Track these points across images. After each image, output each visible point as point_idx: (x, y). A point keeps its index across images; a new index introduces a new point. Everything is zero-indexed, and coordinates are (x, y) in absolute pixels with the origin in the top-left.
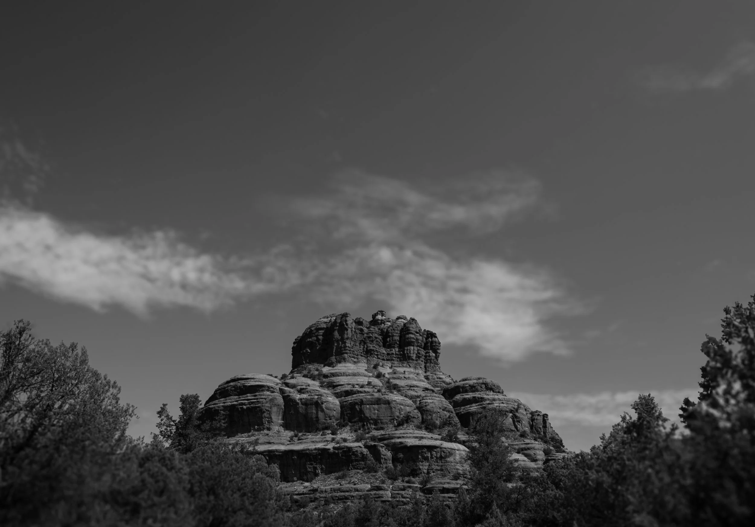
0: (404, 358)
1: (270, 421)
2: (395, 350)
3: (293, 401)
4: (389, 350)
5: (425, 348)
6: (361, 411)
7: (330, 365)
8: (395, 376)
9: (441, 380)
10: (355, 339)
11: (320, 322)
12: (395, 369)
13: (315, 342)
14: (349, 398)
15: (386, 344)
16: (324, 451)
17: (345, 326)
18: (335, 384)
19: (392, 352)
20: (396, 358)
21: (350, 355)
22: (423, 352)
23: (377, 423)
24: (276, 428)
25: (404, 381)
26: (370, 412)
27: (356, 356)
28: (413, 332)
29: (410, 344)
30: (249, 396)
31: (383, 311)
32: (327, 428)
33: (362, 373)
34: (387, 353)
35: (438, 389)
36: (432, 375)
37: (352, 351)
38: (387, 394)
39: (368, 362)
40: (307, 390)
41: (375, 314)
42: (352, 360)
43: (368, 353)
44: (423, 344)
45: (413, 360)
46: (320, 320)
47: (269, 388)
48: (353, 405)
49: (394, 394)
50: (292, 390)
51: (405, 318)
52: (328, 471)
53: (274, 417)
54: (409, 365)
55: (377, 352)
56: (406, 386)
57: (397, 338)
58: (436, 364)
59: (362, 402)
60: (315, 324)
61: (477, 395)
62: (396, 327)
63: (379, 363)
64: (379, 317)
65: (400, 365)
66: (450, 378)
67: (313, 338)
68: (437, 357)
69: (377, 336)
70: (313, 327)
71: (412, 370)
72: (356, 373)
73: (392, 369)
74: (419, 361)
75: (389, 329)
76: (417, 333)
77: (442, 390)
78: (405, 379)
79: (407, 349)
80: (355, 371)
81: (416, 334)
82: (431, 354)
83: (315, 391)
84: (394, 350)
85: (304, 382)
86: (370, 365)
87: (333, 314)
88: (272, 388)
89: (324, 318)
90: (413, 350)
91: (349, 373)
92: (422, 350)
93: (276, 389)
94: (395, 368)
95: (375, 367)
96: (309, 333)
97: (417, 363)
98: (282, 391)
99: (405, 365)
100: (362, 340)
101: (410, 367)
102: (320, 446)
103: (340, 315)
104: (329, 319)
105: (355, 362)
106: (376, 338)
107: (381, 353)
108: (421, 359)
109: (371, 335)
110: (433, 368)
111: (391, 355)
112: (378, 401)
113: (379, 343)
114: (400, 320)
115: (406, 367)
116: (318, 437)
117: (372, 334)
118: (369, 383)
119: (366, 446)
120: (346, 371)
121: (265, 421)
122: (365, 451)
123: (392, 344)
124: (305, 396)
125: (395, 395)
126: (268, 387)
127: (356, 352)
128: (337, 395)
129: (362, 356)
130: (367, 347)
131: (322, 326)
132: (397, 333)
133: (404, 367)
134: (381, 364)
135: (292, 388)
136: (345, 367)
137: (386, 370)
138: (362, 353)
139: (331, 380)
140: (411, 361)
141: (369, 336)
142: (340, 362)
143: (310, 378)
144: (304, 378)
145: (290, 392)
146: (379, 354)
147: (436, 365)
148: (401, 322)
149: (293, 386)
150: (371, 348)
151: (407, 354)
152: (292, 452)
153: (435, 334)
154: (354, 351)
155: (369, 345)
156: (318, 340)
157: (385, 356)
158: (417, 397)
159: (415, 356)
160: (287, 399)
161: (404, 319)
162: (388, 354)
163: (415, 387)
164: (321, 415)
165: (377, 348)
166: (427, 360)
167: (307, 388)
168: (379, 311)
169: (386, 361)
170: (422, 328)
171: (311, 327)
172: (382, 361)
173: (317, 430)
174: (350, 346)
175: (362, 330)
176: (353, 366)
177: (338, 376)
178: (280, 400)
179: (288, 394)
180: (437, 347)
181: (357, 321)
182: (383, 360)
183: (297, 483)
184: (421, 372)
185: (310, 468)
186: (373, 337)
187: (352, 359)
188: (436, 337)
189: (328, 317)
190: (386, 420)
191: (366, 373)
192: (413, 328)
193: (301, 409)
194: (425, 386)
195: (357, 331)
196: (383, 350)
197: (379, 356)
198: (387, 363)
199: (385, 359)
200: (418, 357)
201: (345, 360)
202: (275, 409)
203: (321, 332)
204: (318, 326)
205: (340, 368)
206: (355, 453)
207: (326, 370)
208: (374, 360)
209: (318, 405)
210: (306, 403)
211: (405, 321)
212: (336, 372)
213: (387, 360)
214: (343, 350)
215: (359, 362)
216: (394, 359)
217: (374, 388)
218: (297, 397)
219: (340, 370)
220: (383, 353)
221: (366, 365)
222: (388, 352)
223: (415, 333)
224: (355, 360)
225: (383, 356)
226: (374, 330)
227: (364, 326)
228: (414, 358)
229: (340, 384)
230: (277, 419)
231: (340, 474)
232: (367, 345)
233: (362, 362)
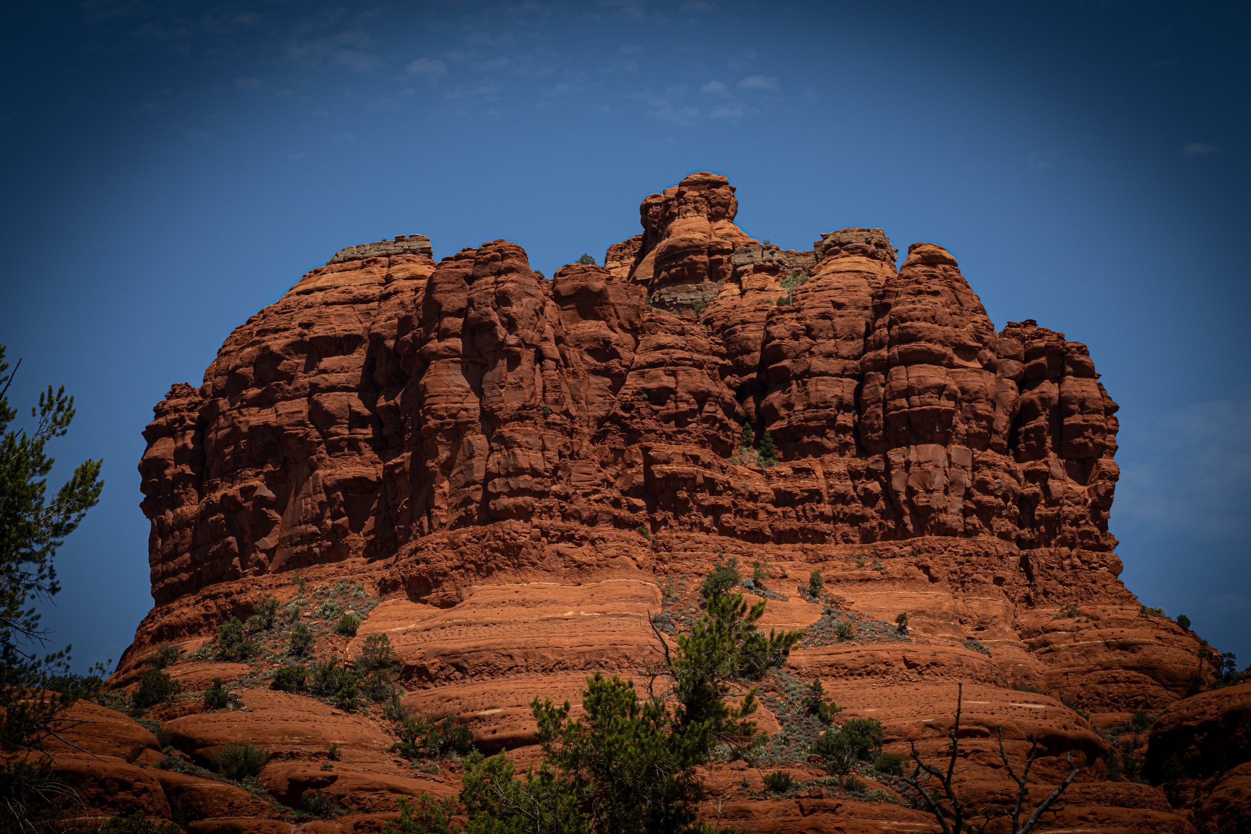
0: (892, 521)
2: (829, 471)
4: (786, 469)
5: (1020, 445)
8: (845, 653)
9: (1130, 658)
10: (566, 413)
11: (319, 296)
12: (836, 602)
13: (300, 431)
15: (769, 434)
17: (502, 332)
18: (483, 732)
19: (807, 483)
20: (835, 519)
21: (547, 522)
22: (1005, 474)
25: (910, 689)
27: (583, 530)
28: (938, 348)
29: (926, 426)
31: (718, 184)
33: (641, 648)
34: (777, 491)
35: (1117, 716)
36: (1070, 622)
37: (557, 495)
38: (832, 802)
39: (663, 562)
40: (333, 789)
41: (666, 204)
42: (560, 554)
43: (657, 500)
44: (1002, 420)
45: (945, 530)
46: (322, 281)
49: (871, 800)
50: (240, 791)
51: (880, 246)
54: (926, 569)
55: (713, 492)
56: (929, 732)
57: (838, 389)
58: (1093, 548)
60: (286, 310)
62: (824, 316)
63: (734, 562)
65: (868, 572)
66: (1187, 640)
67: (284, 407)
68: (1097, 503)
69: (707, 384)
70: (276, 331)
71: (946, 599)
72: (601, 653)
73: (821, 605)
74: (983, 537)
75: (778, 330)
76: (966, 352)
77: (1140, 722)
78: (914, 676)
79: (908, 464)
80: (600, 640)
81: (957, 360)
82: (1055, 486)
83: (389, 795)
84: (819, 470)
85: (301, 734)
86: (677, 579)
87: (399, 239)
88: (125, 786)
89: (343, 262)
90: (941, 468)
91: (559, 649)
92: (1001, 460)
93: (145, 790)
94: (836, 592)
96: (248, 372)
97: (971, 548)
99: (895, 567)
100: (614, 418)
101: (933, 579)
103: (458, 257)
104: (378, 272)
105: (580, 566)
106: (702, 397)
107: (737, 494)
108: (996, 522)
109: (668, 382)
110: (1076, 576)
111: (802, 501)
113: (725, 427)
114: (845, 262)
115: (907, 579)
117: (674, 374)
120: (541, 640)
123: (809, 431)
125: (877, 809)
126: (100, 781)
127: (580, 504)
129: (619, 523)
130: (650, 462)
131: (339, 328)
132: (829, 355)
133: (892, 580)
134: (745, 570)
135: (238, 777)
136: (523, 604)
138: (616, 503)
139: (449, 707)
140: (931, 539)
141: (653, 385)
142: (485, 571)
143: (319, 693)
144: (281, 694)
145: (234, 809)
146: (725, 500)
147: (1095, 556)
148: (855, 273)
150: (673, 468)
151: (910, 492)
153: (1082, 350)
154: (566, 497)
155: (661, 449)
157: (762, 515)
158: (1004, 802)
159: (957, 503)
161: (872, 256)
162: (783, 498)
163: (984, 735)
165: (708, 466)
166: (1034, 527)
167: (334, 779)
168: (694, 184)
169: (769, 546)
170: (992, 317)
171: (263, 332)
172: (746, 546)
174: (540, 466)
175: (604, 349)
176: (573, 592)
177: (494, 672)
179: (223, 820)
180: (1098, 439)
181: (565, 287)
182: (756, 537)
186: (681, 392)
187: (562, 546)
188: (1086, 372)
189: (367, 263)
192: (934, 316)
194: (1045, 724)
195: (573, 354)
196: (751, 475)
197: (727, 518)
198: (778, 557)
199: (768, 531)
200: (980, 510)
201: (514, 557)
203: (339, 365)
204: (308, 325)
205: (491, 615)
208: (703, 548)
211: (883, 271)
212: (477, 649)
213: (781, 537)
214: (497, 496)
215: (605, 565)
216: (823, 527)
217: (741, 763)
219: (493, 630)
220: (753, 497)
221: (652, 586)
222: (781, 484)
223: (949, 351)
224: (582, 554)
225: (754, 515)
226: (680, 341)
227: (614, 321)
228: (953, 519)
229: (520, 732)
232: (646, 450)
233: (626, 566)
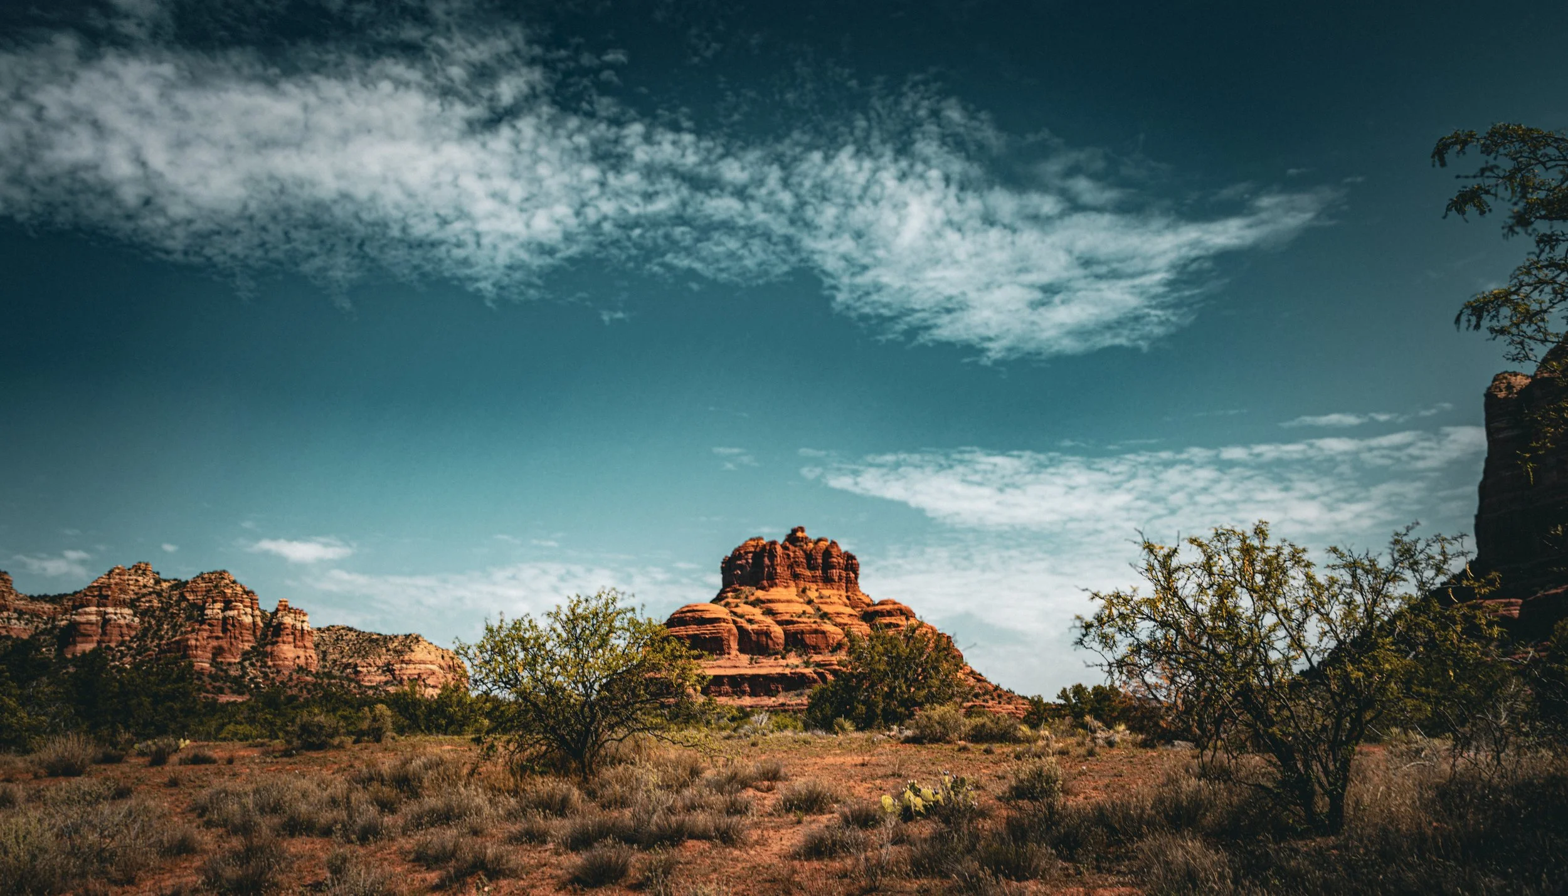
0: (828, 580)
1: (729, 647)
2: (819, 573)
3: (747, 631)
4: (814, 572)
5: (846, 569)
6: (803, 639)
7: (763, 588)
8: (822, 600)
9: (861, 602)
10: (784, 564)
11: (748, 544)
12: (821, 593)
13: (744, 563)
14: (790, 627)
15: (811, 567)
16: (784, 675)
17: (773, 551)
18: (773, 610)
19: (817, 574)
20: (820, 579)
21: (780, 579)
22: (844, 574)
23: (817, 650)
24: (734, 652)
25: (831, 606)
26: (810, 639)
27: (786, 581)
28: (834, 554)
29: (834, 567)
30: (709, 627)
32: (777, 653)
33: (794, 599)
34: (813, 575)
35: (860, 613)
36: (852, 595)
38: (821, 622)
39: (797, 586)
40: (754, 619)
42: (782, 584)
43: (796, 577)
44: (844, 566)
45: (835, 581)
46: (748, 542)
47: (724, 620)
48: (796, 633)
49: (825, 622)
50: (742, 620)
51: (826, 540)
52: (787, 689)
53: (732, 643)
54: (832, 587)
55: (804, 575)
56: (834, 613)
57: (820, 561)
58: (856, 584)
59: (802, 632)
60: (743, 545)
61: (893, 620)
62: (818, 548)
63: (806, 586)
64: (799, 534)
65: (825, 588)
66: (870, 600)
67: (742, 559)
68: (856, 578)
70: (742, 548)
71: (835, 592)
72: (789, 599)
73: (819, 593)
74: (841, 582)
75: (811, 549)
76: (838, 554)
77: (863, 613)
78: (832, 604)
79: (830, 572)
80: (788, 597)
81: (837, 556)
82: (851, 575)
83: (761, 619)
85: (748, 610)
86: (799, 589)
89: (752, 540)
90: (835, 573)
91: (783, 599)
92: (843, 571)
93: (728, 619)
94: (821, 591)
95: (804, 591)
96: (738, 554)
97: (839, 584)
98: (735, 622)
99: (828, 587)
100: (790, 565)
101: (833, 589)
102: (779, 670)
104: (757, 543)
105: (785, 586)
106: (801, 560)
107: (807, 576)
108: (843, 580)
109: (797, 560)
110: (854, 589)
111: (816, 577)
112: (816, 631)
113: (804, 565)
114: (821, 542)
115: (830, 589)
116: (772, 661)
118: (804, 613)
119: (815, 672)
120: (781, 597)
121: (725, 647)
122: (815, 676)
123: (816, 566)
124: (755, 627)
125: (827, 623)
127: (785, 576)
128: (780, 623)
129: (791, 580)
130: (795, 571)
131: (750, 549)
132: (819, 555)
133: (828, 589)
134: (808, 587)
135: (741, 618)
136: (778, 592)
137: (813, 594)
138: (790, 577)
139: (769, 606)
140: (834, 583)
141: (795, 561)
142: (773, 587)
143: (751, 604)
144: (747, 605)
145: (741, 622)
146: (805, 577)
148: (822, 544)
149: (742, 616)
150: (798, 572)
151: (830, 576)
152: (759, 676)
153: (854, 554)
154: (783, 575)
155: (796, 569)
156: (747, 563)
158: (844, 623)
159: (837, 577)
160: (740, 629)
162: (813, 577)
163: (841, 613)
164: (770, 642)
165: (803, 571)
166: (848, 581)
167: (754, 617)
169: (812, 584)
170: (842, 550)
171: (739, 548)
172: (808, 584)
173: (770, 655)
174: (779, 571)
175: (788, 555)
176: (784, 590)
177: (775, 602)
178: (735, 630)
180: (857, 567)
182: (809, 582)
183: (766, 698)
184: (843, 593)
185: (773, 687)
186: (799, 562)
188: (855, 557)
189: (755, 541)
190: (823, 646)
191: (797, 598)
192: (834, 551)
193: (754, 637)
194: (850, 611)
195: (784, 556)
196: (808, 573)
197: (806, 579)
198: (813, 586)
199: (811, 582)
200: (840, 579)
201: (776, 585)
202: (732, 638)
203: (750, 555)
204: (746, 548)
205: (774, 593)
206: (808, 678)
207: (760, 594)
208: (802, 584)
209: (767, 634)
210: (758, 633)
211: (826, 544)
212: (772, 598)
213: (814, 583)
214: (774, 575)
215: (789, 586)
216: (819, 581)
217: (808, 616)
218: (749, 627)
219: (774, 595)
220: (809, 576)
221: (796, 590)
225: (810, 579)
226: (799, 554)
227: (790, 551)
228: (837, 580)
229: (777, 611)
230: (734, 645)
231: (798, 692)
232: (794, 569)
233: (792, 587)
